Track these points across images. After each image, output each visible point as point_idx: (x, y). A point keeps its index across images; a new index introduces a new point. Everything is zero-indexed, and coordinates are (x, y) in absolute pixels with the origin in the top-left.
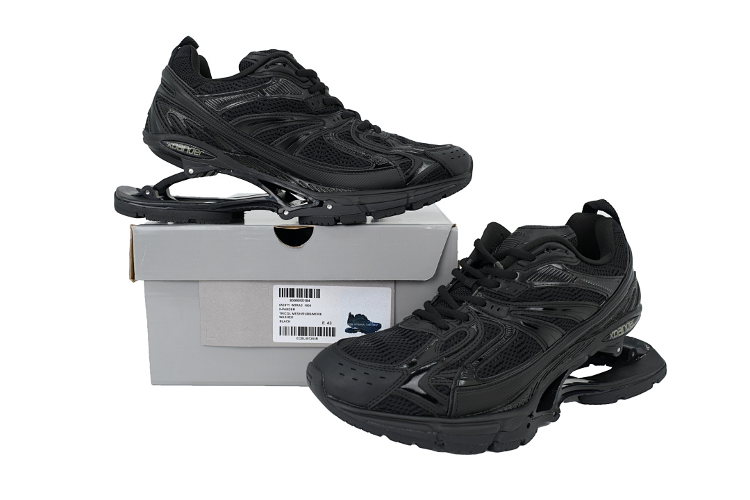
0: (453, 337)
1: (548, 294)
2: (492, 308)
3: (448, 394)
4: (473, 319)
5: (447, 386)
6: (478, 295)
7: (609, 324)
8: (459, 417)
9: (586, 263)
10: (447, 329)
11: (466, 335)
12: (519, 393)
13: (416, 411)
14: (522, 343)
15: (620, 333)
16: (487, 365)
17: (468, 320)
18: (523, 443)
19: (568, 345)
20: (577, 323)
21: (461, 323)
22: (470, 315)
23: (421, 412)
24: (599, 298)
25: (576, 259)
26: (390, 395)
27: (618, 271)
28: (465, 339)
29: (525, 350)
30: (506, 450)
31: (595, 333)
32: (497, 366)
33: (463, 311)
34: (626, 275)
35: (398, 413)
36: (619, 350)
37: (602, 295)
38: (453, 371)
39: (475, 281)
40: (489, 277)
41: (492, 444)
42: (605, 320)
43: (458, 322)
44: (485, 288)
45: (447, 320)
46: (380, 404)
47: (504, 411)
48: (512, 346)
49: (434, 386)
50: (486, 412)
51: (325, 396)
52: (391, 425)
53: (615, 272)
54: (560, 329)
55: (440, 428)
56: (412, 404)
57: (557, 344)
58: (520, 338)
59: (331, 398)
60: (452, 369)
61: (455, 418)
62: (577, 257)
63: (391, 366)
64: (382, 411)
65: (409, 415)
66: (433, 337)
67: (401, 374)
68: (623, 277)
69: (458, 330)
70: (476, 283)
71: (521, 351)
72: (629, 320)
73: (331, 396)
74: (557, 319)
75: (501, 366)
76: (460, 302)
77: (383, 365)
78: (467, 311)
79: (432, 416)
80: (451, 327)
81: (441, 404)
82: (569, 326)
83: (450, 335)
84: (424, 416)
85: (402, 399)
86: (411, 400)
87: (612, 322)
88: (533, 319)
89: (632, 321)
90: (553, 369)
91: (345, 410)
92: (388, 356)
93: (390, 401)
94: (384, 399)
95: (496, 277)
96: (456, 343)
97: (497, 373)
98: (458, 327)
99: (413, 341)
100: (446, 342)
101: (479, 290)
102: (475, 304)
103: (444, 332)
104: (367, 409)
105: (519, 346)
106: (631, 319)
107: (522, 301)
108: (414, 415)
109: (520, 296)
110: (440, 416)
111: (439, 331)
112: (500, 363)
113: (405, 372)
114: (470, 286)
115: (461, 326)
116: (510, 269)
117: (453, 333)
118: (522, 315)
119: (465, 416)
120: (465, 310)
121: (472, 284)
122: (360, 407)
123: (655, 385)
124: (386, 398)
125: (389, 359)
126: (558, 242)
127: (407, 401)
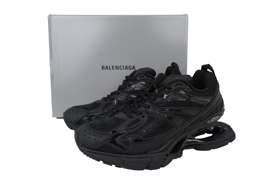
0: (134, 121)
1: (176, 104)
2: (152, 109)
3: (129, 145)
4: (143, 113)
5: (129, 142)
6: (147, 104)
7: (207, 117)
8: (133, 155)
9: (196, 91)
10: (132, 117)
11: (140, 120)
12: (163, 145)
13: (114, 152)
14: (164, 124)
15: (212, 121)
16: (148, 133)
17: (142, 114)
18: (163, 166)
19: (187, 126)
20: (191, 117)
21: (138, 115)
22: (142, 112)
23: (117, 152)
24: (200, 106)
25: (190, 89)
26: (104, 145)
27: (210, 95)
28: (139, 122)
29: (165, 127)
30: (154, 169)
31: (201, 121)
32: (152, 134)
33: (139, 110)
34: (214, 96)
35: (107, 152)
36: (212, 128)
37: (202, 105)
38: (132, 135)
39: (148, 97)
40: (153, 96)
41: (148, 167)
42: (204, 115)
43: (138, 114)
44: (151, 101)
45: (133, 114)
46: (99, 148)
47: (154, 153)
48: (160, 126)
49: (123, 141)
50: (145, 153)
51: (78, 144)
52: (103, 157)
53: (209, 95)
54: (182, 119)
55: (124, 159)
56: (113, 149)
57: (181, 125)
58: (163, 122)
59: (80, 145)
60: (132, 134)
61: (132, 155)
62: (191, 88)
63: (106, 132)
64: (100, 151)
65: (111, 153)
66: (126, 121)
67: (109, 136)
68: (213, 97)
69: (137, 118)
70: (148, 98)
71: (164, 127)
72: (217, 116)
73: (80, 144)
74: (181, 114)
75: (154, 134)
76: (139, 106)
77: (102, 132)
78: (142, 110)
79: (121, 154)
80: (134, 117)
81: (125, 149)
82: (187, 117)
83: (133, 120)
84: (118, 154)
85: (109, 146)
86: (112, 147)
87: (209, 116)
88: (170, 115)
89: (218, 116)
90: (180, 136)
91: (85, 150)
92: (105, 128)
93: (104, 147)
94: (101, 146)
95: (155, 96)
96: (135, 124)
97: (152, 137)
98: (137, 117)
99: (117, 122)
100: (131, 123)
101: (148, 102)
102: (145, 108)
103: (130, 119)
104: (94, 150)
105: (163, 125)
106: (218, 115)
107: (166, 107)
108: (114, 153)
109: (164, 105)
110: (125, 154)
111: (129, 118)
112: (154, 133)
113: (111, 135)
114: (146, 100)
115: (138, 117)
116: (161, 93)
117: (134, 120)
118: (165, 112)
119: (136, 154)
120: (141, 110)
121: (147, 99)
122: (91, 149)
123: (229, 143)
124: (102, 146)
125: (105, 130)
126: (182, 82)
127: (111, 147)
